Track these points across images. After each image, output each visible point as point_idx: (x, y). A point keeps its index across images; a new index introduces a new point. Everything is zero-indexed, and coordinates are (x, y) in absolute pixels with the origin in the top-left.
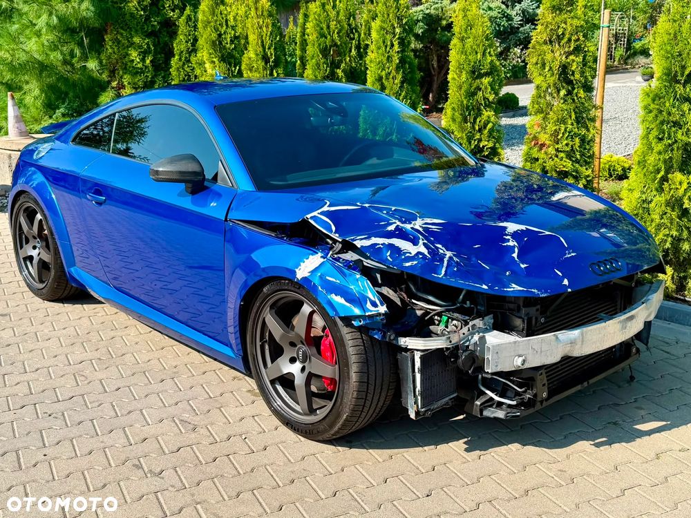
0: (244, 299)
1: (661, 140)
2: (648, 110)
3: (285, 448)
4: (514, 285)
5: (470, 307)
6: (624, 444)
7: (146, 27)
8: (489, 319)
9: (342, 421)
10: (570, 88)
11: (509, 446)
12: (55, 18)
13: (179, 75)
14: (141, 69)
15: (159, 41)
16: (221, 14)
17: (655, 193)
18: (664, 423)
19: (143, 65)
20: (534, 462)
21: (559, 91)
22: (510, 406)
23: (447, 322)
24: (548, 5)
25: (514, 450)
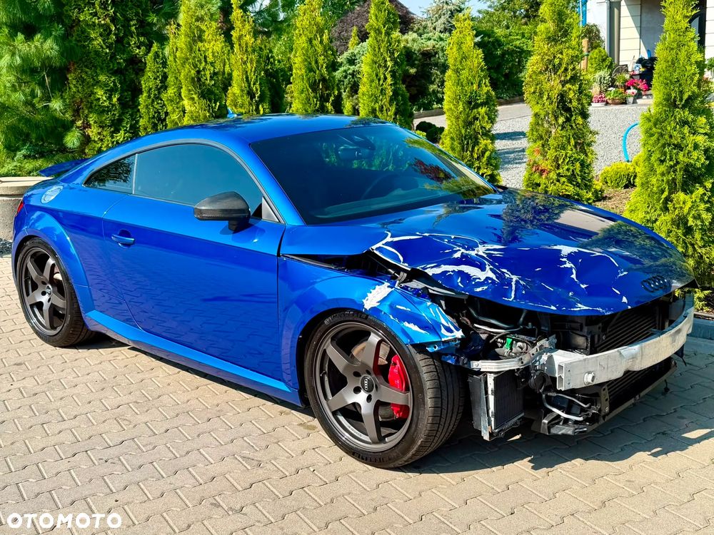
0: (303, 333)
1: (662, 162)
2: (649, 134)
3: (356, 477)
4: (579, 305)
5: (532, 329)
6: (678, 452)
7: (111, 65)
8: (553, 339)
9: (417, 446)
10: (568, 116)
11: (573, 461)
12: (18, 58)
13: (149, 112)
14: (108, 107)
15: (125, 79)
16: (199, 50)
17: (658, 212)
18: (708, 430)
19: (110, 103)
20: (601, 475)
21: (556, 118)
22: (576, 422)
23: (512, 344)
24: (544, 36)
25: (579, 465)
